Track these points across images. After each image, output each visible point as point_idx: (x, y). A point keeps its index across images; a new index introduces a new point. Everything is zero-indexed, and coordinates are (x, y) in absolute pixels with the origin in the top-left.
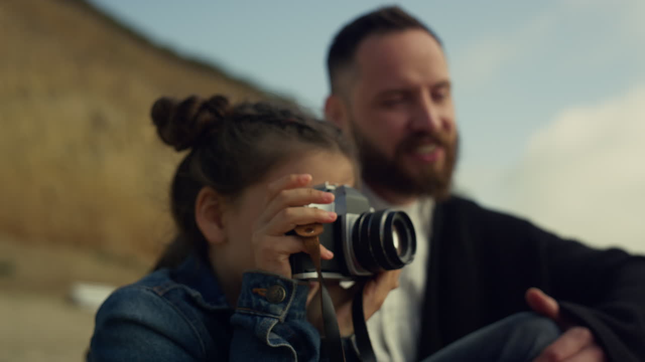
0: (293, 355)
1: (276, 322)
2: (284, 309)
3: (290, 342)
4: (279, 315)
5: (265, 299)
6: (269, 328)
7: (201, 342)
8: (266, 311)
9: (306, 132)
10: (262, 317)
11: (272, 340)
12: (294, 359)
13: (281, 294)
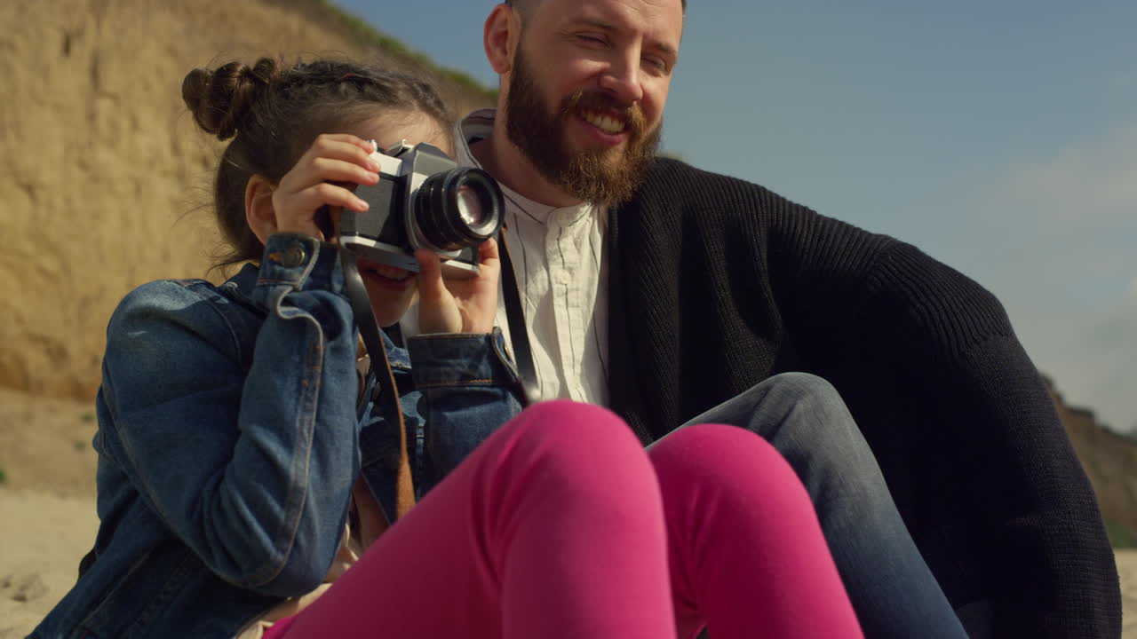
0: (316, 328)
1: (290, 289)
2: (302, 273)
3: (312, 312)
4: (294, 281)
5: (280, 264)
6: (279, 295)
7: (233, 332)
8: (280, 279)
9: (368, 89)
10: (275, 286)
11: (284, 313)
12: (318, 333)
13: (298, 256)
